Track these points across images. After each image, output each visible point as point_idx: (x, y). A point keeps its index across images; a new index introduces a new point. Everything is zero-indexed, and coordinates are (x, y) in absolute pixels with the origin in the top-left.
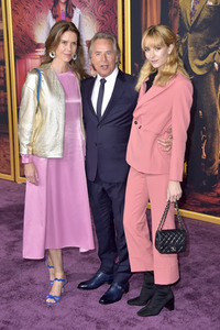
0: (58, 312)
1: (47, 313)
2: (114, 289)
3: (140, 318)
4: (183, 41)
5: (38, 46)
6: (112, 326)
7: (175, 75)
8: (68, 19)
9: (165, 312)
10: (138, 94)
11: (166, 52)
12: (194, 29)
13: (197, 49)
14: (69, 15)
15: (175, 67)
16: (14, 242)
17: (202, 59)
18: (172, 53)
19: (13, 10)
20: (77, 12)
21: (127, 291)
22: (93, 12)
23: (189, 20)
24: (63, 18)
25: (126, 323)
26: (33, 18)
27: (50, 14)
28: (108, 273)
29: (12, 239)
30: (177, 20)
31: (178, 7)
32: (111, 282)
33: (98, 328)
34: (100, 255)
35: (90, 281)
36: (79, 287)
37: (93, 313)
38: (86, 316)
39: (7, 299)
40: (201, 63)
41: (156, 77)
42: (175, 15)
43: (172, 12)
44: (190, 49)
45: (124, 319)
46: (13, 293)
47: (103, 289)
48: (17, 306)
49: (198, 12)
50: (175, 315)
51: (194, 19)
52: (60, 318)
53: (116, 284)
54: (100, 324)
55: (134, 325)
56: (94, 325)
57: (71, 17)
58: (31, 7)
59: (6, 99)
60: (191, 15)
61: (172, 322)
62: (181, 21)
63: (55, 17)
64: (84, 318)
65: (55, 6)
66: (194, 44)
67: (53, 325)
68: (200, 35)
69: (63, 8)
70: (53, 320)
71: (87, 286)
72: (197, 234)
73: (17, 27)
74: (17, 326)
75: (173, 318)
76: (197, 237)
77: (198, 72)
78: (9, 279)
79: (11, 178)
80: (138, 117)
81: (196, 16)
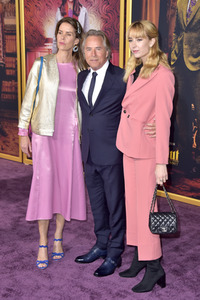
0: (57, 283)
1: (47, 283)
2: (107, 263)
4: (179, 39)
5: (48, 40)
6: (104, 297)
7: (157, 67)
8: (75, 17)
10: (126, 84)
12: (189, 29)
13: (192, 47)
14: (76, 13)
15: (157, 60)
16: (19, 218)
17: (195, 57)
18: (154, 47)
19: (25, 7)
20: (83, 11)
21: (119, 265)
22: (98, 11)
23: (185, 21)
24: (70, 15)
25: (118, 294)
26: (43, 15)
27: (59, 11)
28: (102, 249)
30: (174, 20)
31: (175, 9)
32: (105, 257)
33: (92, 298)
34: (96, 232)
35: (86, 255)
37: (88, 285)
38: (81, 287)
39: (11, 268)
40: (195, 60)
41: (142, 69)
42: (172, 16)
43: (170, 12)
44: (185, 47)
45: (116, 291)
46: (16, 264)
47: (98, 263)
48: (20, 275)
49: (193, 14)
51: (189, 20)
52: (58, 288)
53: (109, 259)
54: (94, 295)
55: (124, 297)
56: (88, 296)
57: (78, 15)
58: (41, 5)
59: (16, 88)
60: (187, 16)
61: (159, 295)
63: (63, 14)
64: (79, 289)
65: (63, 4)
66: (189, 42)
67: (51, 294)
68: (194, 35)
69: (70, 6)
70: (51, 289)
71: (83, 260)
72: (186, 216)
73: (28, 23)
74: (19, 294)
76: (185, 219)
78: (13, 251)
79: (19, 159)
80: (127, 107)
81: (192, 17)
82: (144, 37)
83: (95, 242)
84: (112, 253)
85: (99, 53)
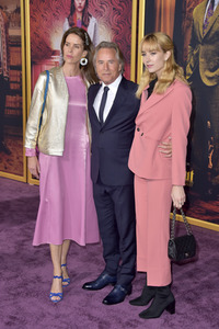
0: (63, 311)
1: (52, 310)
2: (117, 290)
3: (142, 320)
4: (195, 52)
5: (55, 53)
6: (114, 326)
7: (172, 82)
9: (166, 315)
11: (161, 58)
12: (206, 41)
13: (208, 61)
14: (85, 24)
15: (173, 74)
16: (24, 241)
17: (212, 71)
18: (169, 60)
19: (31, 17)
20: (93, 21)
21: (130, 293)
22: (108, 22)
23: (202, 32)
25: (128, 324)
26: (50, 26)
27: (67, 22)
28: (111, 275)
29: (22, 238)
30: (190, 32)
31: (191, 20)
32: (114, 283)
33: (101, 328)
34: (105, 257)
35: (94, 282)
36: (84, 287)
37: (95, 313)
38: (89, 315)
39: (14, 295)
40: (211, 75)
41: (157, 84)
42: (188, 27)
43: (185, 24)
44: (201, 60)
45: (126, 320)
46: (20, 290)
47: (107, 291)
48: (24, 302)
49: (210, 25)
50: (175, 319)
51: (206, 31)
52: (64, 316)
53: (119, 286)
54: (103, 325)
55: (135, 327)
56: (96, 325)
57: (87, 26)
58: (48, 15)
59: (21, 103)
60: (204, 27)
61: (172, 325)
62: (194, 33)
63: (71, 25)
64: (87, 318)
65: (71, 14)
66: (205, 56)
68: (211, 47)
69: (79, 16)
70: (57, 317)
71: (92, 287)
73: (34, 34)
74: (23, 322)
75: (173, 321)
77: (208, 83)
78: (17, 276)
79: (23, 179)
80: (141, 124)
81: (209, 28)
82: (158, 50)
83: (103, 268)
84: (122, 279)
85: (112, 67)
